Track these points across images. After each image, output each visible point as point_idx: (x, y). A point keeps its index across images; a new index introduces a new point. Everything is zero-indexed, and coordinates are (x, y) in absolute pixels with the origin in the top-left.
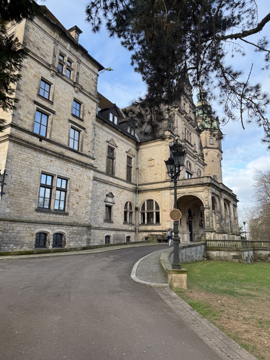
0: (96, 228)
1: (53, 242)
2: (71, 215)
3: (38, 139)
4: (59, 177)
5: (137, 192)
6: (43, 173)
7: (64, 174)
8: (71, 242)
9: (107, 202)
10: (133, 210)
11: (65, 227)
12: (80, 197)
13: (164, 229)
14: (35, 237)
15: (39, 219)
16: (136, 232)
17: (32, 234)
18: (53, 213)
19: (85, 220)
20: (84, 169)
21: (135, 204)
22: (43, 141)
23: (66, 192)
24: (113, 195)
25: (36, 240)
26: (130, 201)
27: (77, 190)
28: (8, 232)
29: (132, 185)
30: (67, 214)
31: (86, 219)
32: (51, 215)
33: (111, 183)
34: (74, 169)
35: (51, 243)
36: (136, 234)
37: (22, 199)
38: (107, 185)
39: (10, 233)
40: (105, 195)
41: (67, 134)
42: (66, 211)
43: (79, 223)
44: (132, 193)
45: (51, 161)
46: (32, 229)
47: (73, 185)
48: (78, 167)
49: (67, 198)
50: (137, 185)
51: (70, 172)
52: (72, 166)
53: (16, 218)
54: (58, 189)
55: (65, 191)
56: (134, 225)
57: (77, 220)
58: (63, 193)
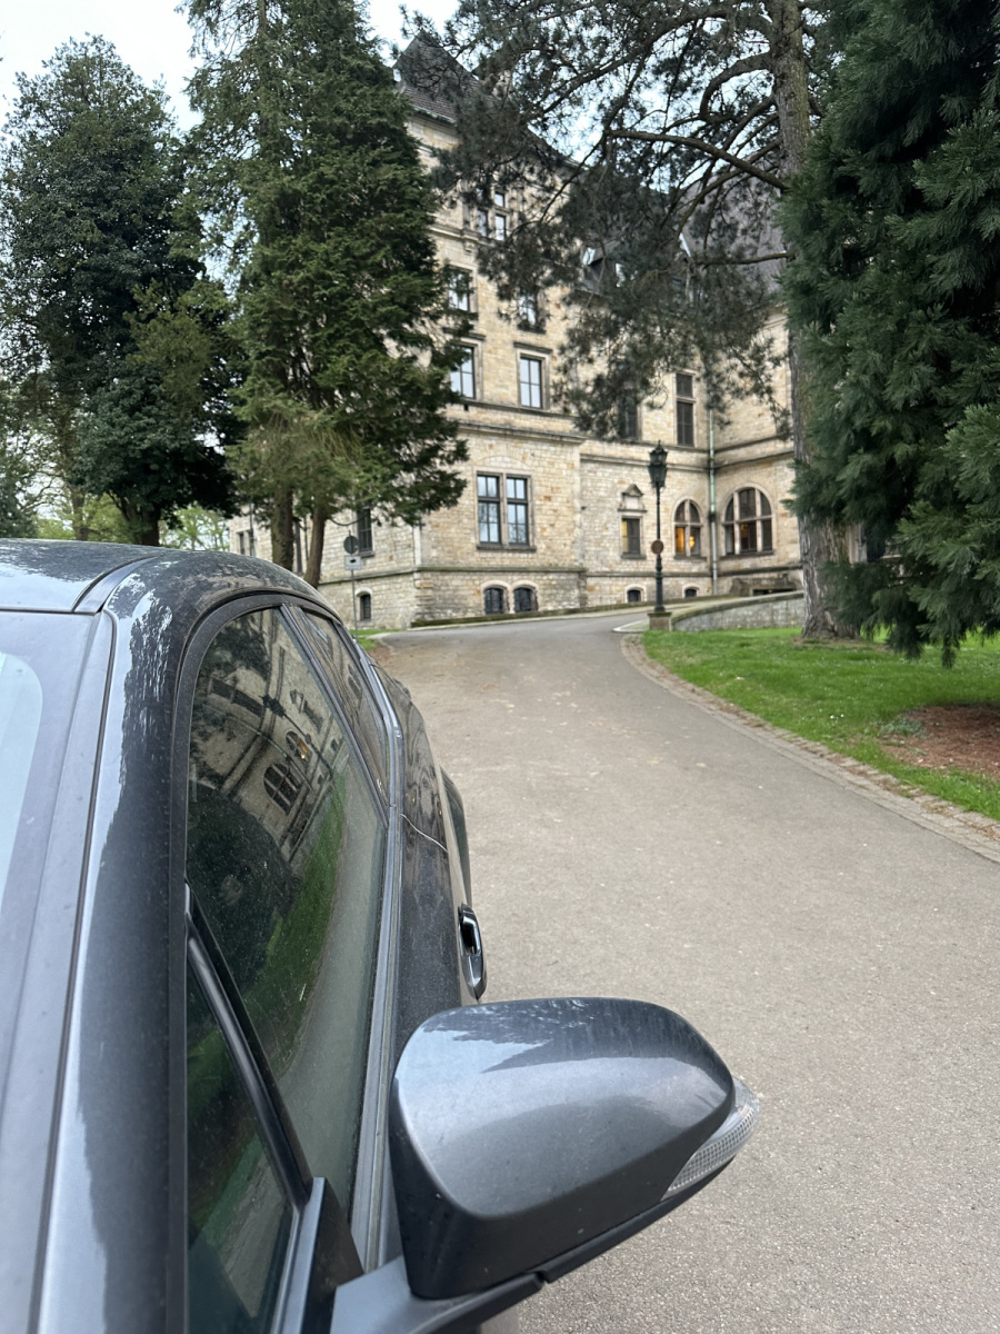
0: (603, 575)
1: (515, 603)
2: (542, 551)
3: (462, 407)
4: (510, 477)
5: (712, 472)
6: (480, 474)
7: (519, 468)
8: (548, 604)
9: (625, 510)
10: (703, 520)
11: (532, 576)
12: (555, 511)
13: (782, 564)
14: (483, 596)
15: (485, 564)
16: (712, 576)
17: (479, 592)
18: (508, 551)
19: (571, 559)
20: (559, 449)
21: (706, 503)
22: (470, 408)
23: (526, 505)
24: (639, 491)
25: (486, 601)
26: (692, 498)
27: (548, 498)
28: (440, 590)
29: (695, 455)
30: (533, 550)
31: (573, 557)
32: (505, 555)
33: (633, 459)
34: (538, 453)
35: (512, 606)
36: (713, 581)
37: (453, 530)
38: (623, 468)
39: (444, 591)
40: (619, 494)
41: (514, 375)
42: (531, 544)
43: (560, 565)
44: (695, 476)
45: (491, 446)
46: (477, 582)
47: (538, 489)
48: (545, 447)
49: (530, 519)
50: (712, 452)
51: (529, 462)
52: (533, 446)
53: (448, 565)
54: (511, 502)
55: (525, 503)
56: (705, 559)
57: (556, 561)
58: (521, 509)
